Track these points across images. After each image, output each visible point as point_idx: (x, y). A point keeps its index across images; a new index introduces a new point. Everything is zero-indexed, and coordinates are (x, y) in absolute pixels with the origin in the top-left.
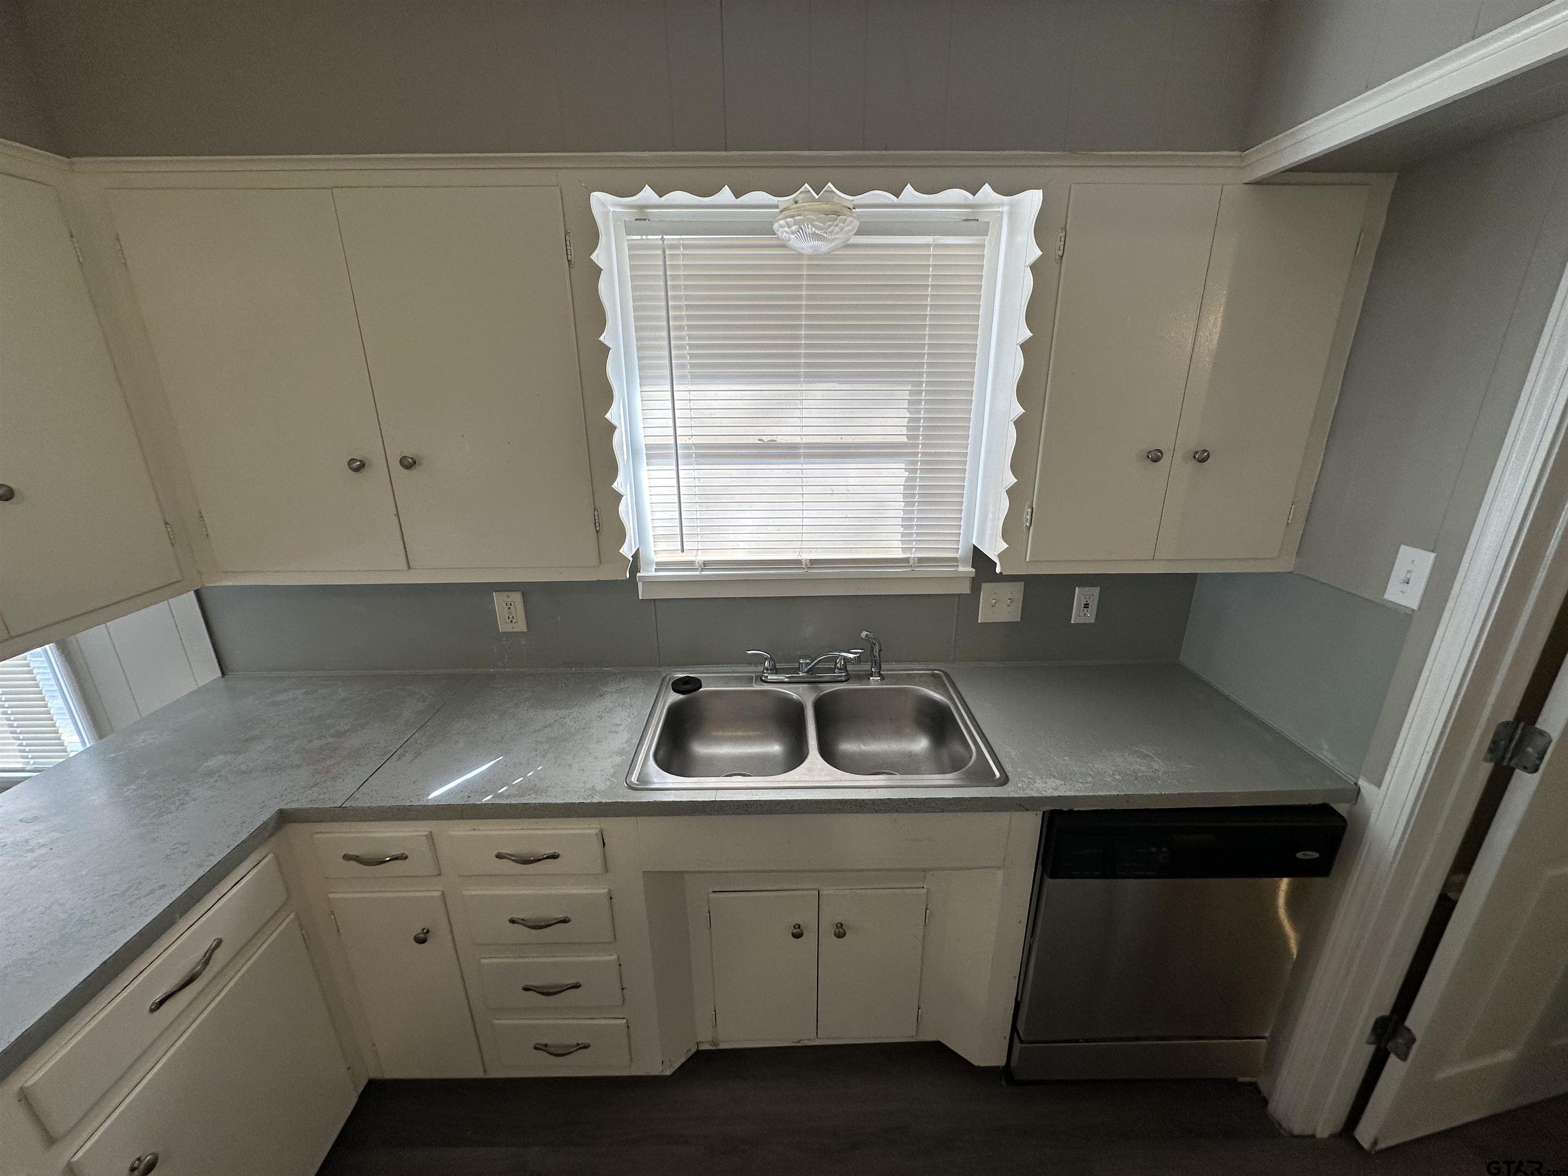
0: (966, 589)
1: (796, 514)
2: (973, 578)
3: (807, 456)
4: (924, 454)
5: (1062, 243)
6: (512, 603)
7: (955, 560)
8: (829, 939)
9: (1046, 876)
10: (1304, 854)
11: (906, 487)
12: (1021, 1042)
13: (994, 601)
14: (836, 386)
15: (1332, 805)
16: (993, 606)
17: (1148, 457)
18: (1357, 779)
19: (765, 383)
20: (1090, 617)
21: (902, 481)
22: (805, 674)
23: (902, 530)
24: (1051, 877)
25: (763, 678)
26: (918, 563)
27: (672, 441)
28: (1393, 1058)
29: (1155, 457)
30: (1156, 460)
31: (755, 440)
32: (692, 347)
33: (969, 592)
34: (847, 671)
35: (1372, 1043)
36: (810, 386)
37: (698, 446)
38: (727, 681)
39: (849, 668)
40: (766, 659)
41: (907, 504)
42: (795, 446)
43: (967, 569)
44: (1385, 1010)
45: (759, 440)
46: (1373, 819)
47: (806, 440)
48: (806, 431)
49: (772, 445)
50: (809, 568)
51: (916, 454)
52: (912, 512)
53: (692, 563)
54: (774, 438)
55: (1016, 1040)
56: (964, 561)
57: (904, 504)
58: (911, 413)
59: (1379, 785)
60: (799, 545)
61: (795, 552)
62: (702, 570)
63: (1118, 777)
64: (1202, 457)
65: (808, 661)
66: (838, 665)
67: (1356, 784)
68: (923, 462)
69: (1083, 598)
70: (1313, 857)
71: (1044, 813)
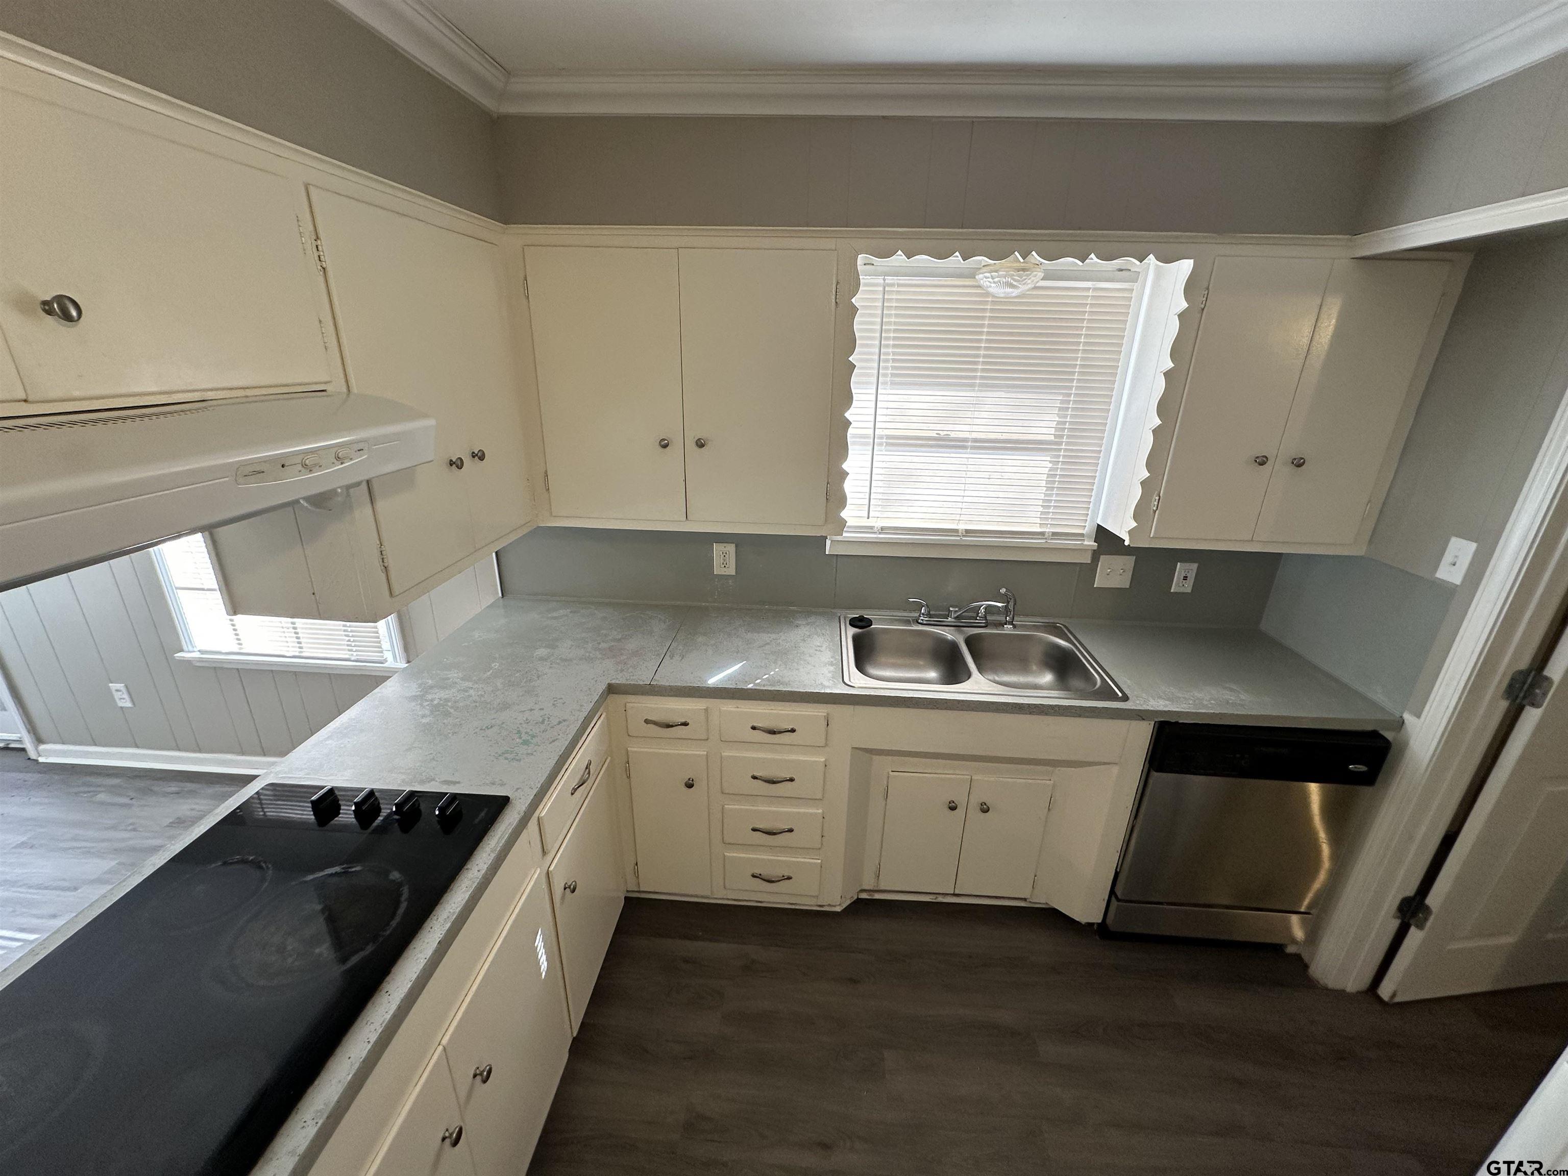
0: (1087, 559)
1: (958, 493)
2: (1094, 550)
3: (973, 448)
4: (1066, 450)
5: (1205, 299)
6: (727, 552)
7: (1082, 535)
8: (975, 814)
9: (1152, 770)
10: (1355, 767)
11: (1049, 475)
12: (1118, 900)
13: (1109, 570)
14: (1003, 395)
15: (1382, 732)
16: (1108, 574)
17: (1256, 461)
18: (1402, 713)
19: (948, 390)
20: (1188, 588)
21: (1046, 471)
22: (953, 620)
23: (1041, 509)
24: (1157, 771)
25: (919, 621)
26: (1052, 536)
27: (871, 432)
28: (1413, 929)
29: (1262, 461)
30: (1262, 464)
31: (934, 434)
32: (894, 360)
33: (1089, 562)
34: (986, 619)
35: (1398, 918)
36: (983, 394)
37: (888, 437)
38: (892, 622)
39: (988, 618)
40: (923, 606)
41: (1048, 488)
42: (965, 440)
43: (1091, 543)
44: (1410, 890)
45: (937, 434)
46: (1412, 743)
47: (974, 435)
48: (975, 428)
49: (947, 439)
50: (963, 536)
51: (1060, 450)
52: (1051, 495)
53: (872, 528)
54: (949, 433)
55: (1113, 899)
56: (1089, 537)
57: (1045, 489)
58: (1059, 418)
59: (1419, 717)
60: (958, 517)
61: (953, 523)
62: (880, 533)
63: (1212, 702)
64: (1299, 463)
65: (957, 609)
66: (980, 615)
67: (1401, 717)
68: (1064, 456)
69: (1183, 572)
70: (1361, 770)
71: (1155, 722)
